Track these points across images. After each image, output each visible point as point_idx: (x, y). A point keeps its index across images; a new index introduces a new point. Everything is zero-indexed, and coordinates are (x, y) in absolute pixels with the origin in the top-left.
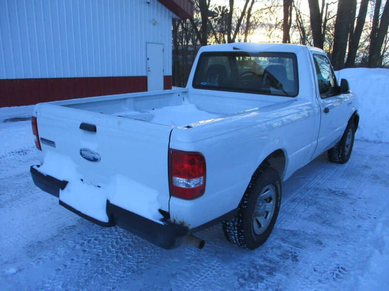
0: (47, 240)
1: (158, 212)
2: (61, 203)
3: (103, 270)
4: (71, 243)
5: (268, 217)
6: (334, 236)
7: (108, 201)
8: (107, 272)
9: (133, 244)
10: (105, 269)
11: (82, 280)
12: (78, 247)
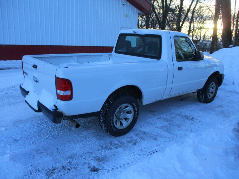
0: (25, 120)
1: (53, 106)
2: (26, 101)
3: (41, 135)
4: (34, 122)
5: (129, 122)
6: (166, 137)
7: (38, 101)
8: (42, 136)
9: (61, 127)
10: (42, 134)
11: (29, 137)
12: (36, 124)
